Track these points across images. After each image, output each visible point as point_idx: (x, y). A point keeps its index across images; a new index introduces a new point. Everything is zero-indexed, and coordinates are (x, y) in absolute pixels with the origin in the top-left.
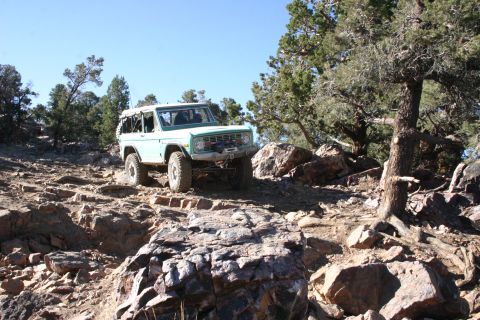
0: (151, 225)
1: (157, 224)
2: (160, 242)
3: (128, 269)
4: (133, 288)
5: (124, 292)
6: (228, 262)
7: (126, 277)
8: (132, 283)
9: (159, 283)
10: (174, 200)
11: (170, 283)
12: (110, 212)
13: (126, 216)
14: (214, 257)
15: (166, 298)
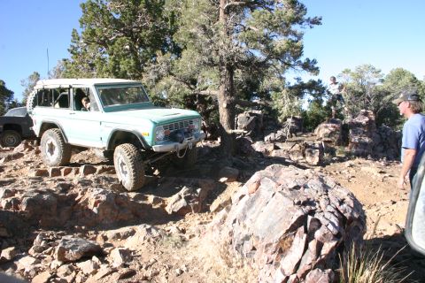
1: (83, 194)
2: (299, 203)
3: (287, 231)
4: (293, 246)
5: (281, 252)
6: (345, 205)
7: (284, 239)
8: (291, 242)
9: (325, 235)
10: (53, 170)
11: (335, 232)
12: (36, 191)
13: (49, 191)
14: (338, 204)
15: (334, 243)
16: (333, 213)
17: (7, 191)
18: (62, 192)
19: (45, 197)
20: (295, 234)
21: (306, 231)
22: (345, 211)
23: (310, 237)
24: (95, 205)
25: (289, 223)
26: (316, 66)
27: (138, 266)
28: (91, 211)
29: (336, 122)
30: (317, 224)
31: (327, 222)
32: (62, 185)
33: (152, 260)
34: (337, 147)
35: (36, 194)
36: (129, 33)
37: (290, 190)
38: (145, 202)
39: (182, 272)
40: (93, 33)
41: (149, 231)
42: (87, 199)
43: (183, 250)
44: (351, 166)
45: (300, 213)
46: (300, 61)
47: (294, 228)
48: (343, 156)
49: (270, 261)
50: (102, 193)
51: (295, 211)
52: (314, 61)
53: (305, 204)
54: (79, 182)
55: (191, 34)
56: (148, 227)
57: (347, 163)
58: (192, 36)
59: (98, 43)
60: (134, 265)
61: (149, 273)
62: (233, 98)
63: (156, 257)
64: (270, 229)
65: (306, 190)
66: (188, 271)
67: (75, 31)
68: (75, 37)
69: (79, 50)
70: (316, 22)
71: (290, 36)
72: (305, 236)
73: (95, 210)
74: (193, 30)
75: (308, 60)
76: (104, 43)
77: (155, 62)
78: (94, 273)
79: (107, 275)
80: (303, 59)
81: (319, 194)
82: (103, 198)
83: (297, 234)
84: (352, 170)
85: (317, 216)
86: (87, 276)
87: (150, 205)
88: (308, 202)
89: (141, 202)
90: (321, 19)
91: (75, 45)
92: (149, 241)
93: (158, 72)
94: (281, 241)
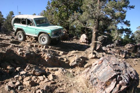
0: (42, 54)
1: (44, 54)
2: (115, 70)
3: (110, 79)
4: (111, 85)
5: (106, 86)
6: (132, 74)
7: (108, 82)
8: (110, 83)
9: (123, 83)
10: (36, 45)
11: (127, 83)
12: (29, 51)
13: (33, 52)
14: (130, 73)
15: (126, 87)
16: (127, 76)
17: (21, 50)
18: (37, 53)
19: (32, 53)
20: (112, 81)
21: (116, 80)
22: (132, 76)
23: (118, 83)
24: (47, 59)
25: (111, 76)
26: (129, 23)
27: (57, 81)
28: (45, 60)
29: (133, 44)
30: (121, 78)
31: (125, 79)
32: (37, 51)
33: (62, 80)
34: (132, 53)
35: (29, 52)
36: (66, 4)
37: (113, 65)
38: (63, 60)
39: (71, 86)
40: (55, 3)
41: (63, 70)
42: (45, 56)
43: (73, 79)
44: (136, 60)
45: (115, 74)
46: (124, 21)
47: (112, 79)
48: (134, 56)
49: (102, 88)
50: (50, 55)
51: (114, 73)
52: (129, 22)
53: (118, 71)
54: (43, 51)
55: (87, 7)
56: (63, 69)
57: (135, 59)
58: (87, 8)
59: (55, 6)
60: (56, 81)
61: (60, 84)
62: (98, 31)
63: (64, 79)
64: (104, 77)
65: (119, 66)
66: (73, 86)
67: (49, 1)
68: (49, 3)
69: (49, 8)
70: (132, 7)
71: (121, 12)
72: (116, 82)
73: (47, 60)
74: (88, 6)
75: (127, 21)
76: (58, 6)
77: (73, 15)
78: (43, 80)
79: (47, 82)
80: (125, 20)
81: (123, 68)
82: (50, 57)
83: (113, 81)
84: (136, 62)
85: (121, 76)
86: (41, 81)
87: (65, 62)
88: (119, 71)
89: (62, 60)
90: (134, 6)
91: (48, 6)
92: (62, 73)
93: (74, 18)
94: (107, 82)
